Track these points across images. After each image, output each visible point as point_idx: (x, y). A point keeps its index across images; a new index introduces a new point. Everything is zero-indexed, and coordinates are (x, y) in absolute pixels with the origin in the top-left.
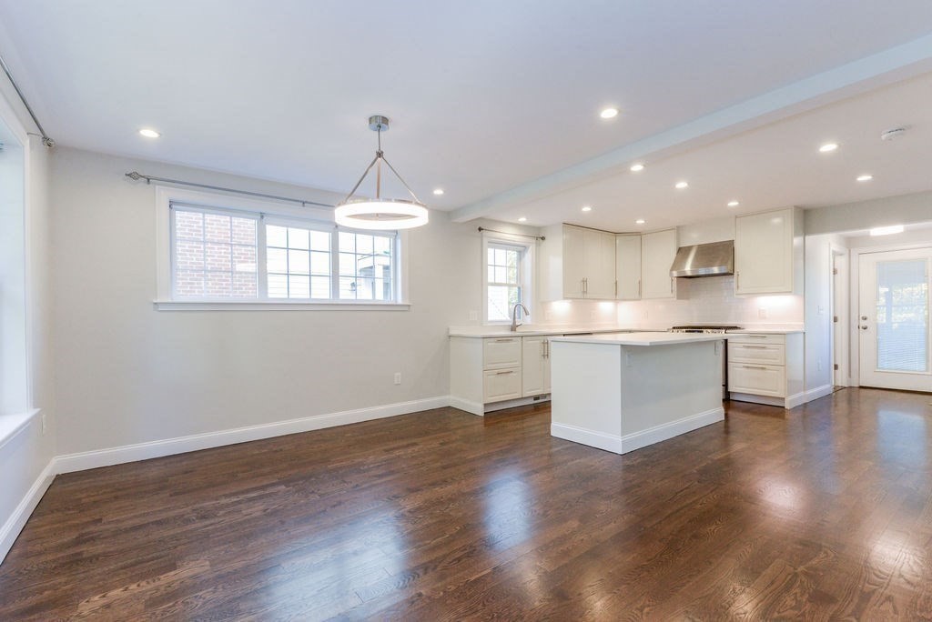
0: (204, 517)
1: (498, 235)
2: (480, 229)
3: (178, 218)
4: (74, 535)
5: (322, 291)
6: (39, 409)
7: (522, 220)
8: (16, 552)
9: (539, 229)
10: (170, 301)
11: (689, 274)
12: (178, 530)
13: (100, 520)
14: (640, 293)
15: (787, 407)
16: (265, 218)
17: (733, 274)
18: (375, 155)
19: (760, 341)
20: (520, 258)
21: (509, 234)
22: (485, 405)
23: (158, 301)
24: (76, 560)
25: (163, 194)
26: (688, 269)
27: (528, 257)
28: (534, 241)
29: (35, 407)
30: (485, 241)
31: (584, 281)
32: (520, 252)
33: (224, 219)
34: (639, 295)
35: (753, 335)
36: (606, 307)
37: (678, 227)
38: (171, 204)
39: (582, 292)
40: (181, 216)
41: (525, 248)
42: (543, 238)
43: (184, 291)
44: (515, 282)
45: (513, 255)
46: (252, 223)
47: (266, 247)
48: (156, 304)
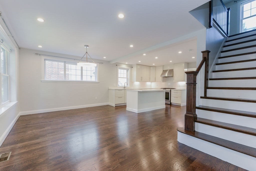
0: (50, 122)
2: (116, 65)
4: (25, 124)
5: (79, 79)
6: (18, 101)
7: (127, 63)
8: (15, 126)
9: (132, 65)
10: (44, 80)
11: (167, 76)
12: (45, 123)
13: (30, 122)
14: (155, 80)
15: (181, 106)
16: (66, 63)
17: (173, 77)
18: (86, 53)
19: (177, 91)
20: (127, 72)
21: (124, 66)
22: (115, 104)
24: (26, 127)
25: (43, 58)
26: (166, 75)
27: (129, 71)
28: (130, 68)
29: (17, 101)
30: (118, 68)
31: (142, 77)
32: (127, 70)
33: (57, 63)
34: (155, 81)
35: (177, 90)
36: (148, 83)
37: (163, 66)
38: (45, 60)
39: (141, 80)
40: (47, 62)
41: (128, 69)
42: (132, 67)
43: (47, 78)
44: (126, 77)
45: (125, 71)
46: (63, 64)
47: (66, 69)
48: (41, 81)
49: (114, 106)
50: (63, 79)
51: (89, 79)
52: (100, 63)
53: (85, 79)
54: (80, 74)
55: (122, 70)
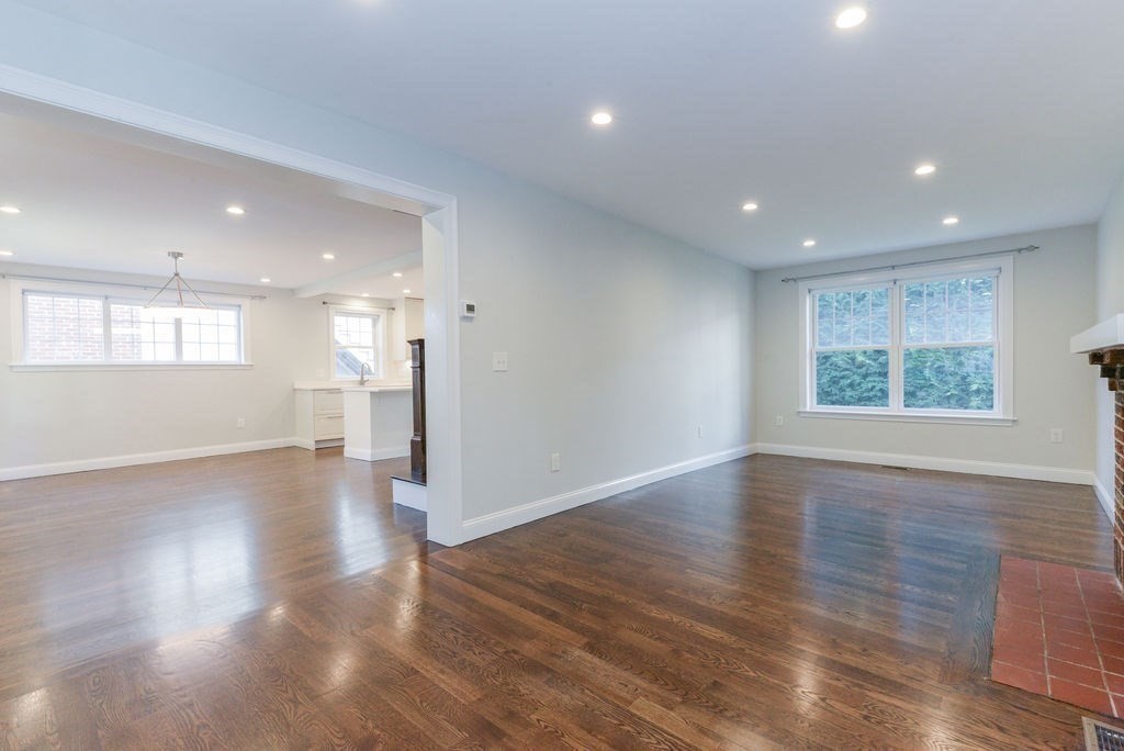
1: (342, 307)
2: (324, 303)
3: (30, 301)
5: (166, 355)
7: (366, 295)
9: (390, 301)
10: (22, 364)
16: (109, 299)
20: (374, 325)
21: (357, 306)
22: (316, 443)
23: (13, 364)
25: (16, 286)
27: (380, 325)
28: (385, 311)
30: (331, 312)
32: (373, 320)
33: (72, 301)
38: (24, 292)
40: (31, 298)
41: (378, 316)
42: (394, 309)
44: (370, 344)
45: (368, 322)
46: (98, 304)
47: (110, 321)
48: (11, 367)
49: (312, 446)
50: (99, 358)
51: (209, 356)
52: (253, 298)
53: (190, 355)
54: (171, 336)
55: (353, 321)
